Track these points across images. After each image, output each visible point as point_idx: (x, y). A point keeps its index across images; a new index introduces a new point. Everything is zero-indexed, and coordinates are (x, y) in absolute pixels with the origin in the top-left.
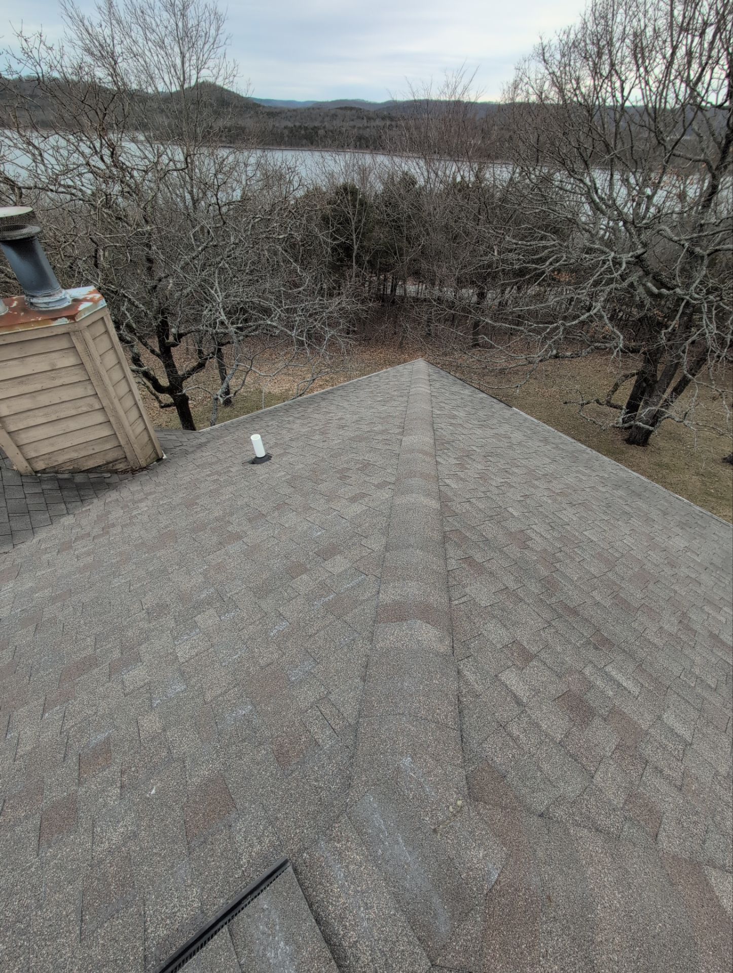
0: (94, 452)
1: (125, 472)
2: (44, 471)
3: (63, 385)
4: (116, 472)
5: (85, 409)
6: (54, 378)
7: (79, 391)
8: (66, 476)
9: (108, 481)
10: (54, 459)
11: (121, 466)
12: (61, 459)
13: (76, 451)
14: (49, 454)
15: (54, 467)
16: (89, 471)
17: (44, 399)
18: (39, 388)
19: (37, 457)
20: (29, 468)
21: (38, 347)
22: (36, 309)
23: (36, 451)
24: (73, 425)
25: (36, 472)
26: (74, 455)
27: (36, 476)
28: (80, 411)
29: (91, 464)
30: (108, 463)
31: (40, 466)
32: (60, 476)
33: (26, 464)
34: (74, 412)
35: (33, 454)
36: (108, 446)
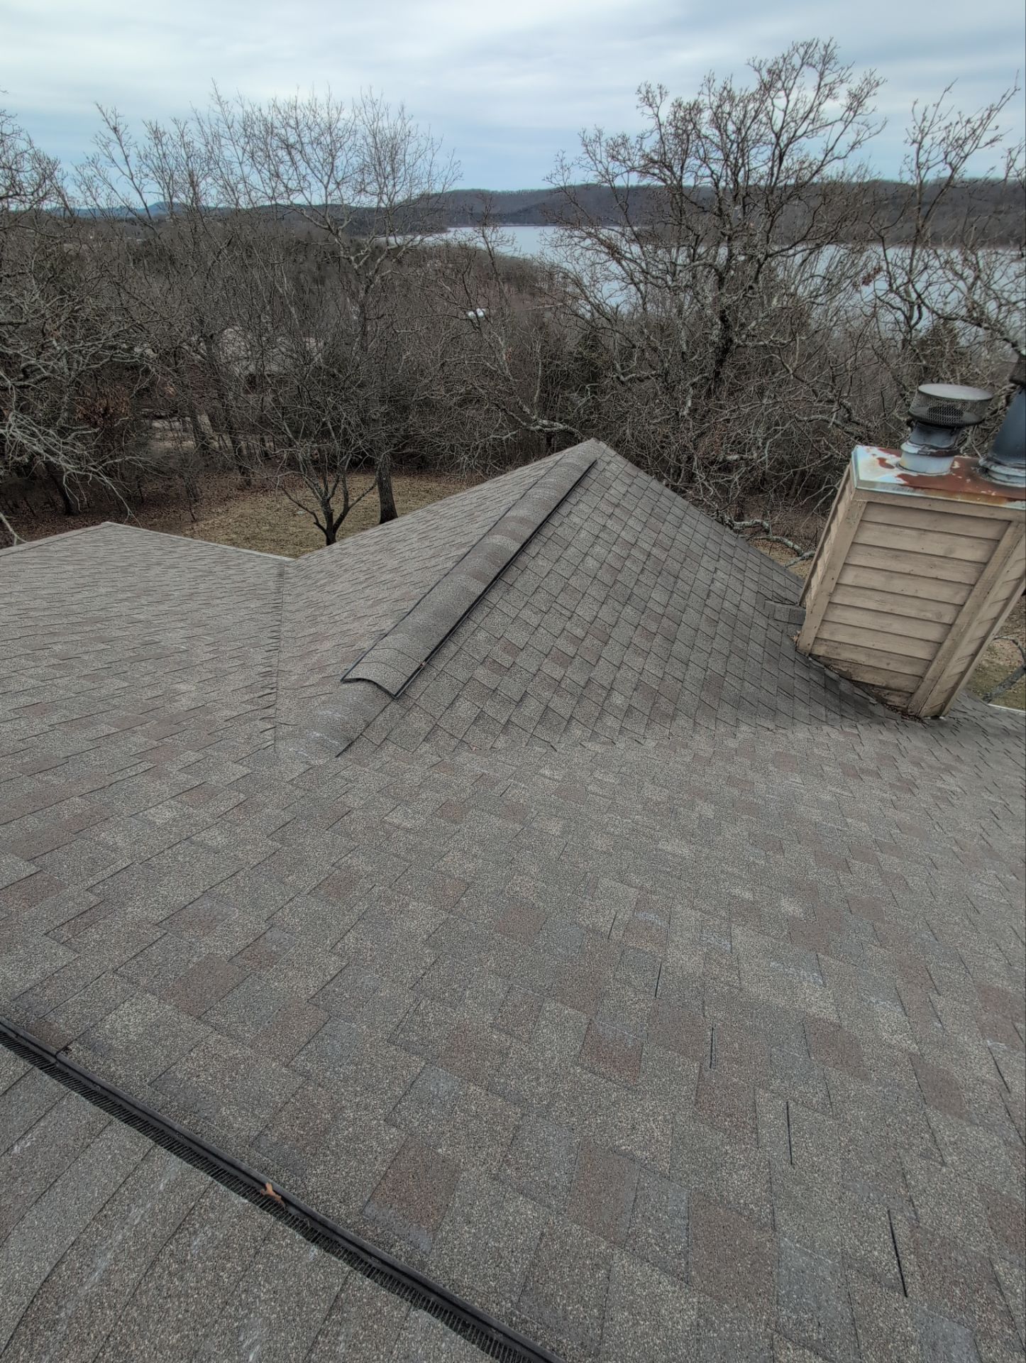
0: (885, 667)
1: (894, 708)
2: (817, 658)
3: (937, 579)
4: (883, 702)
5: (929, 615)
6: (933, 566)
7: (945, 593)
8: (833, 675)
9: (871, 707)
10: (839, 650)
11: (895, 700)
12: (846, 655)
13: (869, 655)
14: (840, 643)
15: (830, 659)
16: (858, 684)
17: (898, 585)
18: (907, 571)
19: (826, 640)
20: (810, 647)
21: (955, 526)
22: (987, 479)
23: (832, 633)
24: (897, 626)
25: (810, 655)
26: (861, 658)
27: (809, 659)
28: (921, 615)
29: (868, 678)
30: (886, 688)
31: (820, 650)
32: (828, 672)
33: (811, 642)
34: (913, 613)
35: (826, 636)
36: (907, 670)
